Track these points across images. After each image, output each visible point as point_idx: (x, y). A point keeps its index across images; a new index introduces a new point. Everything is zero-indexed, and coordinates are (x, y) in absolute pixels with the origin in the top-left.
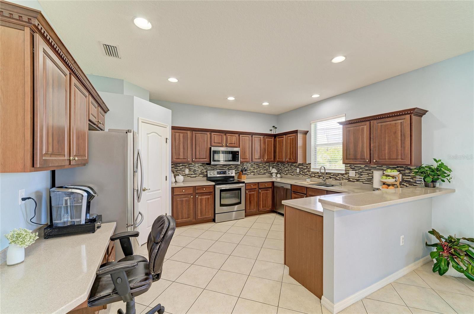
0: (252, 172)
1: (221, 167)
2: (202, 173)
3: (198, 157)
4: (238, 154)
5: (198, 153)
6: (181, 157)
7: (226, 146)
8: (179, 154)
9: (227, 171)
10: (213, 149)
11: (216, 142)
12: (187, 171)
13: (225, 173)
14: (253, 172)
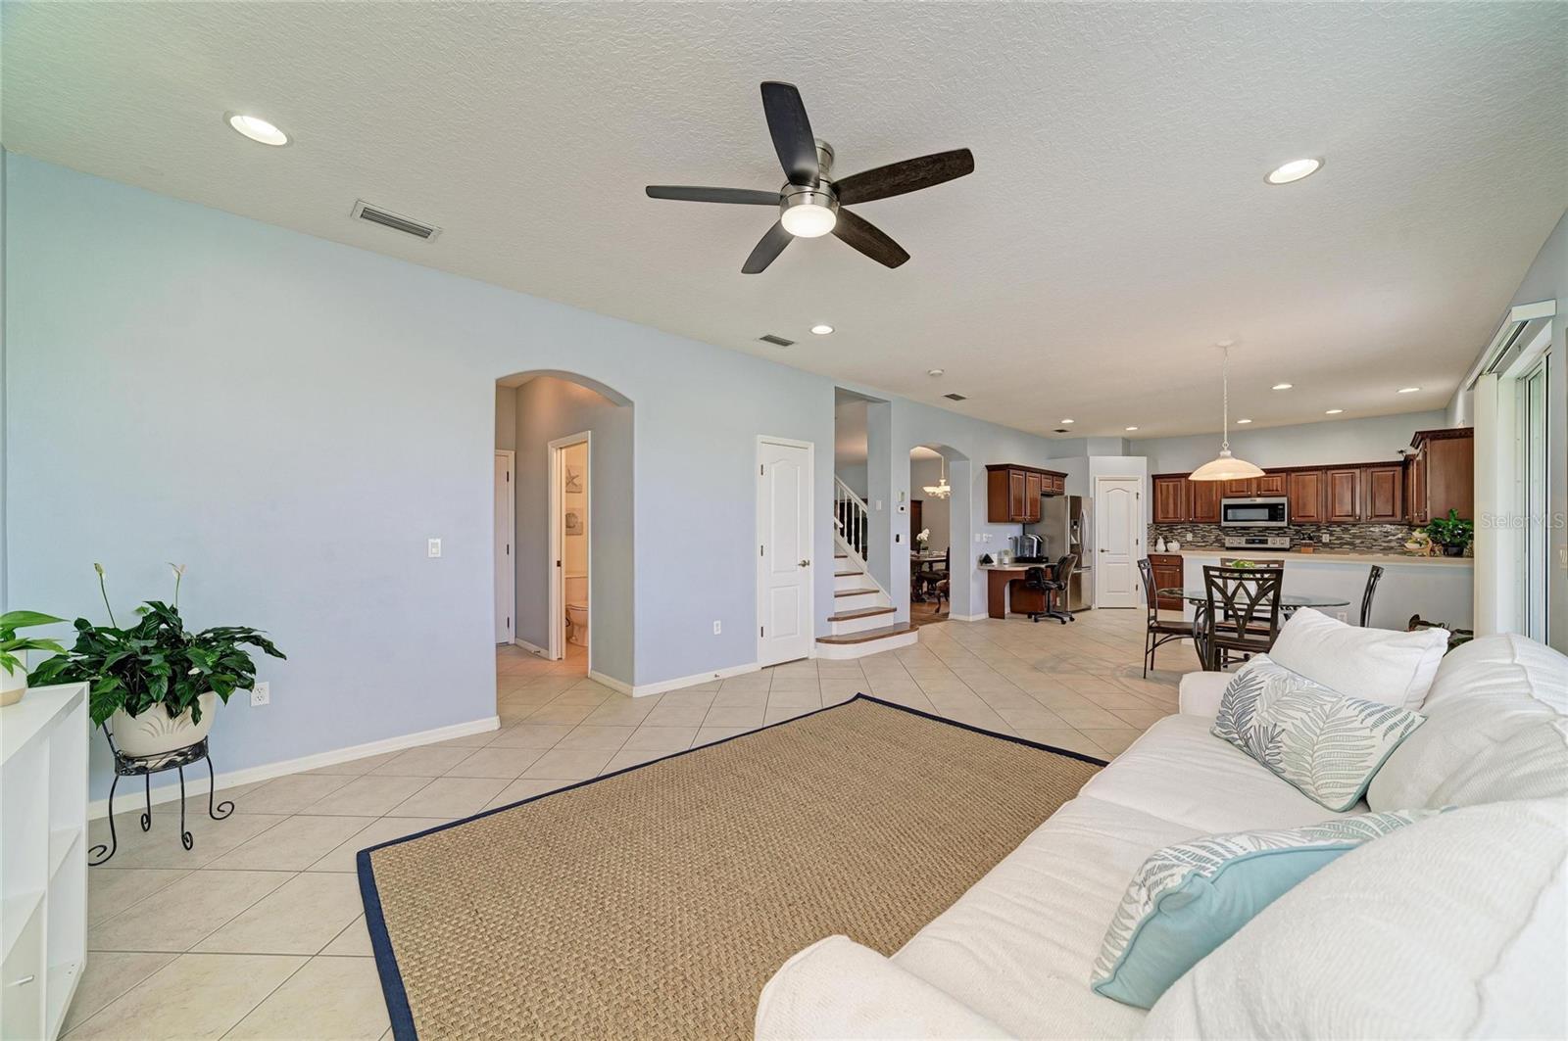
0: (1345, 544)
1: (1260, 532)
2: (1218, 540)
3: (1199, 514)
4: (1283, 509)
5: (1199, 509)
6: (1171, 515)
7: (1259, 496)
8: (1168, 512)
9: (1270, 539)
10: (1225, 501)
11: (1234, 490)
12: (1189, 537)
13: (1265, 542)
14: (1351, 543)
